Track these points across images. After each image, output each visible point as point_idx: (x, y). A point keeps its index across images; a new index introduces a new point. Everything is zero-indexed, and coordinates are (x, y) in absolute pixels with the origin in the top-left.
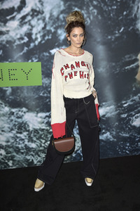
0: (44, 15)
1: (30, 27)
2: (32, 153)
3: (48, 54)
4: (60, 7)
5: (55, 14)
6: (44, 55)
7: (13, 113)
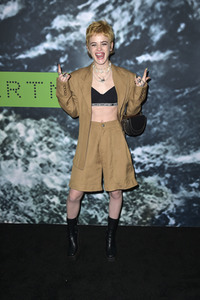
0: (132, 3)
2: (96, 206)
3: (132, 63)
6: (126, 64)
7: (74, 147)
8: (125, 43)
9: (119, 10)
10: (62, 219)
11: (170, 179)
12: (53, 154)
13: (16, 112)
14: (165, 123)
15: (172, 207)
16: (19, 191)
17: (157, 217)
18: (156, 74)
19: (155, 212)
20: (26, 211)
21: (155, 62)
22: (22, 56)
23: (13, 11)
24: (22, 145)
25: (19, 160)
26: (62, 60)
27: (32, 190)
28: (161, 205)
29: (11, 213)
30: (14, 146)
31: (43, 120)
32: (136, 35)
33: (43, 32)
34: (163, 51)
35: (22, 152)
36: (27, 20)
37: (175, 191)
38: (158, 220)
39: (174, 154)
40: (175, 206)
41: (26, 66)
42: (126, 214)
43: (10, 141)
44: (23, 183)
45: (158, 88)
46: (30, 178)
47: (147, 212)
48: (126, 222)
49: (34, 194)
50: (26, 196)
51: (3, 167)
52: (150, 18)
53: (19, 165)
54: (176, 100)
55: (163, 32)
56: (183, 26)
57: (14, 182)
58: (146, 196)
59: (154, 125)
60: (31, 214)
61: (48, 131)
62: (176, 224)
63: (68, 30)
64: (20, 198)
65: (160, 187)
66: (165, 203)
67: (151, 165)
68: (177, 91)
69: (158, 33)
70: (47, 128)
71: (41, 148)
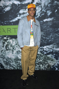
0: (41, 5)
3: (42, 22)
4: (48, 1)
5: (46, 4)
8: (40, 16)
9: (38, 7)
11: (55, 56)
13: (10, 37)
14: (53, 39)
15: (56, 64)
16: (11, 60)
17: (52, 67)
18: (49, 24)
20: (13, 66)
21: (49, 21)
22: (11, 21)
23: (9, 9)
24: (11, 46)
25: (11, 51)
27: (15, 59)
28: (53, 64)
29: (9, 66)
30: (9, 46)
33: (17, 14)
34: (51, 18)
35: (12, 48)
36: (12, 11)
37: (57, 59)
38: (52, 69)
39: (56, 48)
40: (57, 64)
41: (12, 24)
42: (42, 67)
43: (8, 45)
44: (12, 57)
46: (14, 55)
47: (49, 66)
48: (42, 69)
49: (15, 60)
50: (13, 61)
52: (47, 9)
54: (56, 32)
55: (51, 13)
56: (56, 10)
59: (50, 39)
60: (14, 67)
62: (58, 70)
63: (24, 13)
64: (11, 61)
65: (52, 58)
66: (54, 63)
67: (49, 51)
69: (49, 13)
71: (17, 47)
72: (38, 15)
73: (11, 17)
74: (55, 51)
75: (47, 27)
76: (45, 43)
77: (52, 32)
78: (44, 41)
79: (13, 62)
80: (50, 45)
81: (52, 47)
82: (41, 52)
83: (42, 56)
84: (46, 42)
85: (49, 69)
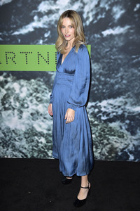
1: (82, 5)
3: (99, 36)
6: (94, 37)
10: (47, 154)
12: (41, 105)
14: (124, 82)
15: (131, 146)
16: (16, 134)
17: (120, 154)
18: (117, 44)
19: (118, 149)
20: (21, 149)
21: (117, 35)
22: (16, 33)
24: (17, 99)
25: (16, 111)
26: (46, 35)
27: (25, 133)
28: (122, 145)
29: (10, 150)
30: (12, 100)
31: (33, 80)
32: (102, 15)
33: (32, 14)
35: (18, 104)
36: (20, 5)
37: (133, 133)
38: (120, 156)
39: (132, 105)
40: (134, 145)
41: (19, 40)
43: (9, 97)
44: (18, 127)
45: (119, 55)
47: (112, 150)
49: (27, 136)
50: (21, 137)
51: (3, 116)
53: (16, 114)
55: (123, 12)
56: (138, 6)
57: (12, 127)
58: (111, 138)
59: (116, 83)
60: (24, 151)
61: (37, 89)
62: (135, 159)
63: (50, 12)
64: (17, 138)
65: (122, 131)
66: (126, 142)
67: (115, 114)
68: (134, 57)
69: (118, 12)
70: (36, 86)
71: (31, 101)
72: (88, 18)
73: (15, 23)
74: (129, 113)
75: (110, 51)
76: (104, 93)
77: (124, 65)
78: (101, 87)
79: (21, 139)
80: (116, 98)
81: (121, 102)
82: (94, 115)
83: (95, 125)
84: (107, 89)
85: (113, 157)
